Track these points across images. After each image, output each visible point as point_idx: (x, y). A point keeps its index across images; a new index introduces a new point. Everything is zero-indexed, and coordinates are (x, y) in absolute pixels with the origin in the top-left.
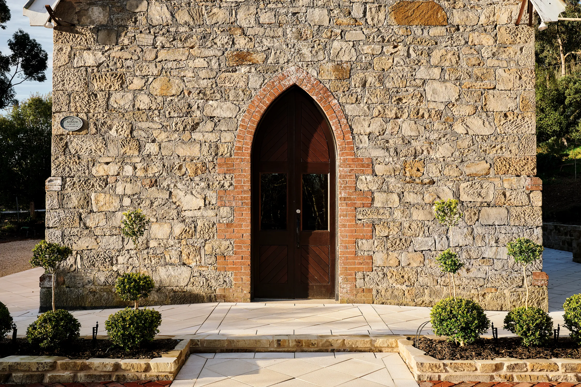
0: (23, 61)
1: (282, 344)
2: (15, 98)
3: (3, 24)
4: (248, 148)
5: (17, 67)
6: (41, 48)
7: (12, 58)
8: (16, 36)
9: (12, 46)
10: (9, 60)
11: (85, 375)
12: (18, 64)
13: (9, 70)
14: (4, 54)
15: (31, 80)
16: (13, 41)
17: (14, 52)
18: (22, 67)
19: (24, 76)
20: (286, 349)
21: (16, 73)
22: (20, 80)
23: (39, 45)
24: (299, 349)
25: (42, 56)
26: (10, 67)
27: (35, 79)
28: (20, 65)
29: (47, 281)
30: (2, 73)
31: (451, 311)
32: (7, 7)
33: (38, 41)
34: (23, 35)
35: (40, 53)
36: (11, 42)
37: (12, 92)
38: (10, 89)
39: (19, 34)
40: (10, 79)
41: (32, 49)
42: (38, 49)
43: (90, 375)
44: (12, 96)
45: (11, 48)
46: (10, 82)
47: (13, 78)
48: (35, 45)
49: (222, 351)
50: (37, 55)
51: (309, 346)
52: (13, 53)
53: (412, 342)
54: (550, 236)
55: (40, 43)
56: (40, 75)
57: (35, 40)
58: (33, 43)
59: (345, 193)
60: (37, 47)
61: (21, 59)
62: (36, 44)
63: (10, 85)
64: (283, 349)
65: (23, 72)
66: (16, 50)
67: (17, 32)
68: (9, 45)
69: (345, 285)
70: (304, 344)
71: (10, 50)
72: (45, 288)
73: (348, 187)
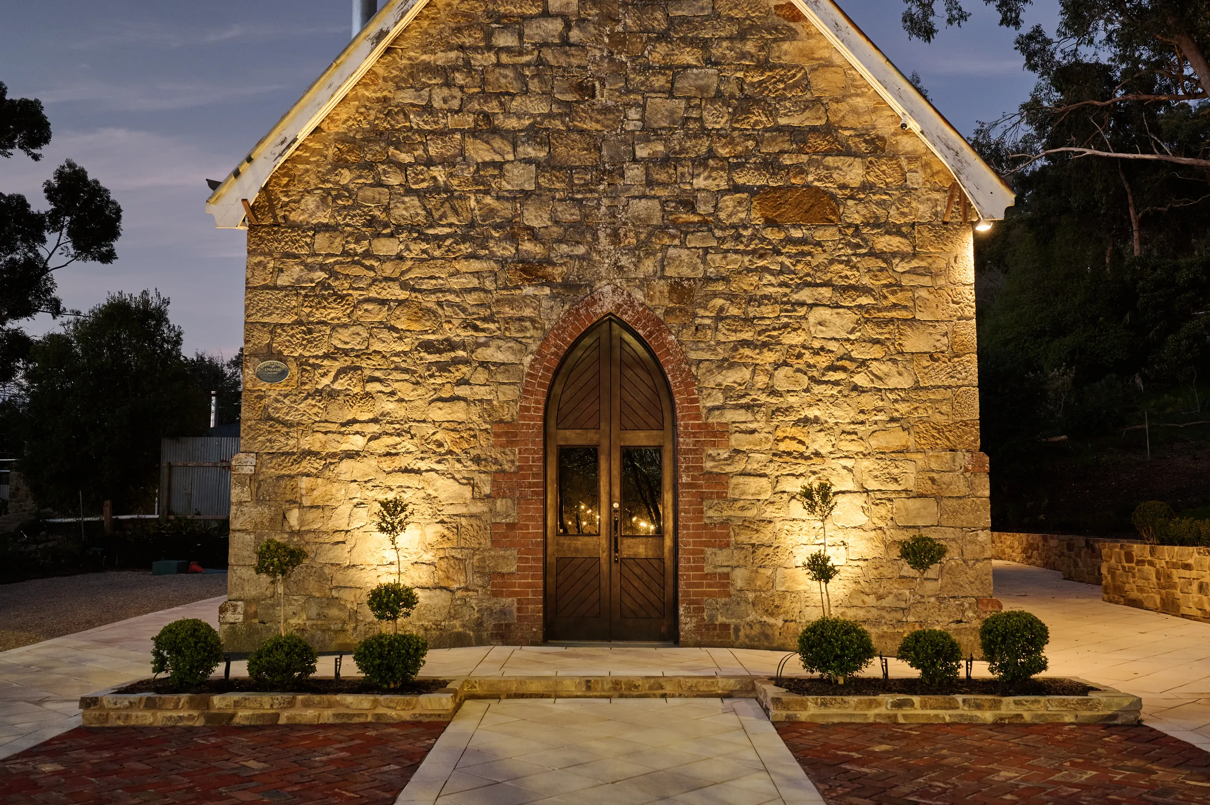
0: (71, 223)
1: (592, 686)
2: (53, 295)
3: (35, 151)
4: (539, 408)
5: (61, 234)
6: (108, 197)
7: (50, 216)
8: (60, 175)
9: (51, 192)
10: (45, 221)
11: (334, 715)
12: (61, 229)
13: (43, 241)
14: (34, 209)
15: (85, 259)
16: (55, 183)
17: (55, 205)
18: (68, 235)
19: (72, 251)
20: (598, 694)
21: (58, 245)
22: (64, 260)
23: (106, 190)
24: (617, 693)
25: (110, 212)
26: (46, 234)
27: (94, 259)
28: (65, 231)
29: (230, 612)
30: (31, 247)
31: (822, 633)
32: (44, 117)
33: (103, 184)
34: (75, 171)
35: (107, 207)
36: (49, 185)
37: (49, 283)
38: (44, 277)
39: (67, 170)
40: (45, 257)
41: (91, 200)
42: (103, 200)
43: (339, 714)
44: (49, 291)
45: (50, 198)
46: (46, 263)
47: (50, 255)
48: (97, 192)
49: (509, 696)
50: (100, 210)
51: (630, 689)
52: (53, 207)
53: (774, 682)
54: (1078, 560)
55: (107, 187)
56: (104, 249)
57: (96, 182)
58: (93, 188)
59: (688, 476)
60: (101, 196)
61: (68, 218)
62: (100, 189)
63: (45, 270)
64: (595, 693)
65: (70, 245)
66: (59, 201)
67: (63, 167)
68: (46, 191)
69: (689, 619)
70: (623, 686)
71: (47, 202)
72: (226, 623)
73: (692, 467)
